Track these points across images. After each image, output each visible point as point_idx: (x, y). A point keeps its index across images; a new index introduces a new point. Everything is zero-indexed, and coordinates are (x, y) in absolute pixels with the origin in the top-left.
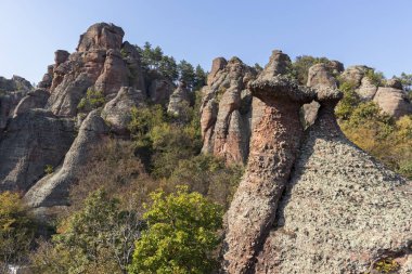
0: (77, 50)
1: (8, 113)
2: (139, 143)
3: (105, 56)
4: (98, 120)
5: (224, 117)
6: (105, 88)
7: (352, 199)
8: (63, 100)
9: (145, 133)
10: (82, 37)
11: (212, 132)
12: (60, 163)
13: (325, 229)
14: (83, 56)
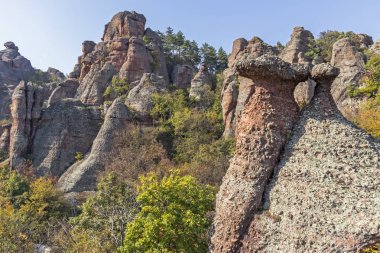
0: (103, 39)
1: (41, 104)
2: (162, 129)
3: (128, 44)
4: (122, 107)
5: (245, 99)
6: (128, 76)
7: (341, 182)
8: (90, 89)
9: (167, 118)
10: (107, 26)
11: (234, 116)
12: (88, 150)
13: (310, 213)
14: (108, 45)
